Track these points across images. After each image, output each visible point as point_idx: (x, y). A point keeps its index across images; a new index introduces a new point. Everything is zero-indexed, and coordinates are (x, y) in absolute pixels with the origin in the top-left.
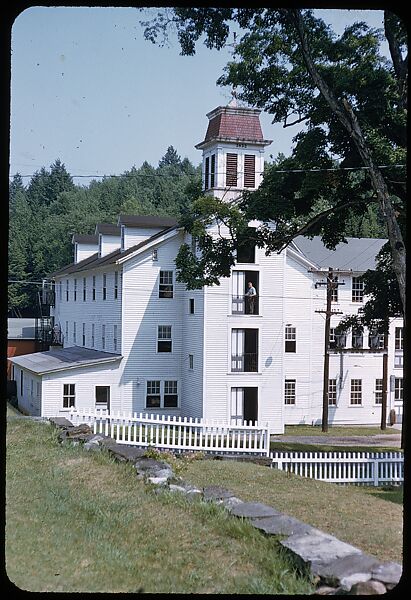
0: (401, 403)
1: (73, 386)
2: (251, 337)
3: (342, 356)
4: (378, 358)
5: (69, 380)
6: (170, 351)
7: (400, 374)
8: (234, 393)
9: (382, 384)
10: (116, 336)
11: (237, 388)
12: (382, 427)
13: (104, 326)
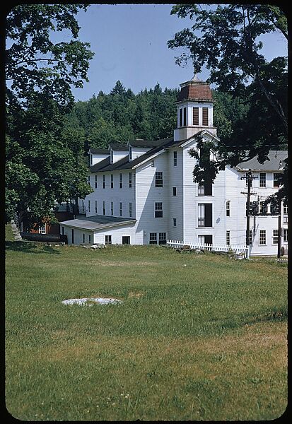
0: (287, 243)
1: (110, 236)
2: (208, 208)
3: (255, 218)
4: (276, 219)
5: (108, 233)
6: (162, 216)
7: (285, 227)
8: (200, 238)
9: (278, 233)
10: (131, 208)
11: (201, 236)
12: (279, 256)
13: (121, 203)
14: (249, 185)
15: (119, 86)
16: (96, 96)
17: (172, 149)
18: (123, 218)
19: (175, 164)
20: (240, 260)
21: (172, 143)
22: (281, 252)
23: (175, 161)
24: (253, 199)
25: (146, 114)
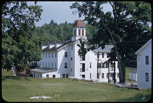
0: (112, 78)
1: (48, 75)
2: (84, 65)
3: (100, 69)
4: (107, 69)
5: (47, 74)
6: (67, 68)
9: (108, 74)
10: (56, 65)
11: (81, 75)
12: (108, 82)
13: (52, 63)
14: (98, 57)
15: (52, 21)
16: (44, 25)
17: (71, 44)
18: (53, 68)
19: (72, 49)
20: (95, 84)
21: (71, 42)
22: (109, 81)
23: (72, 48)
24: (99, 62)
25: (62, 32)
